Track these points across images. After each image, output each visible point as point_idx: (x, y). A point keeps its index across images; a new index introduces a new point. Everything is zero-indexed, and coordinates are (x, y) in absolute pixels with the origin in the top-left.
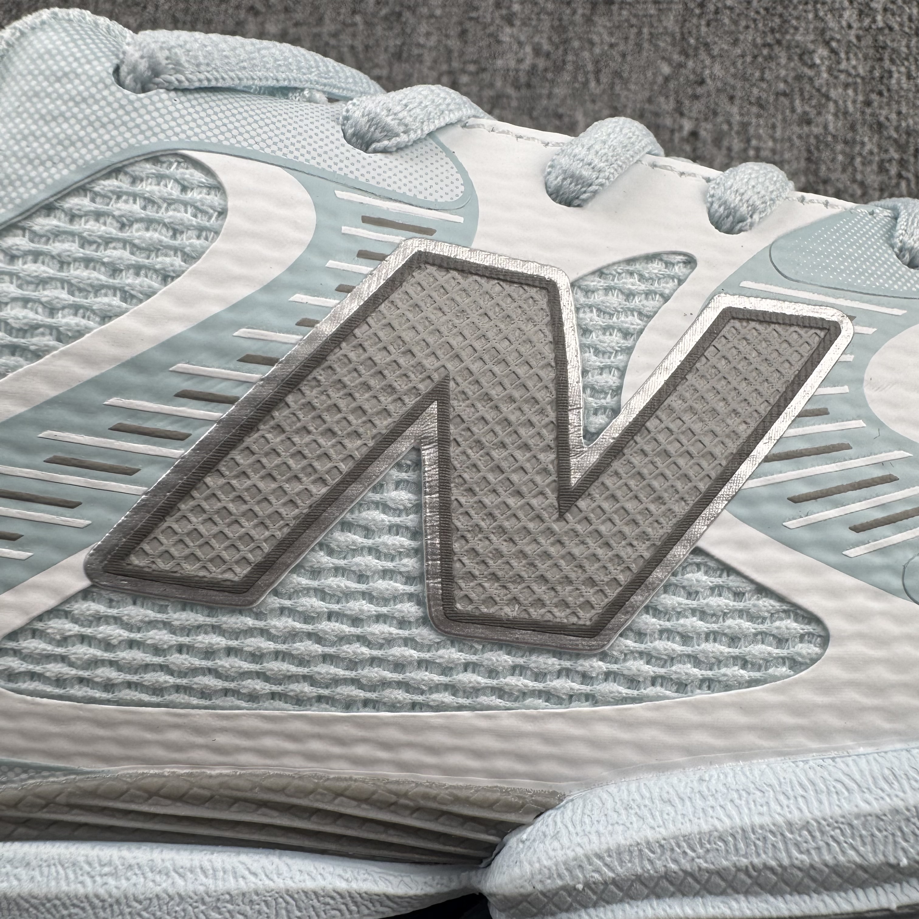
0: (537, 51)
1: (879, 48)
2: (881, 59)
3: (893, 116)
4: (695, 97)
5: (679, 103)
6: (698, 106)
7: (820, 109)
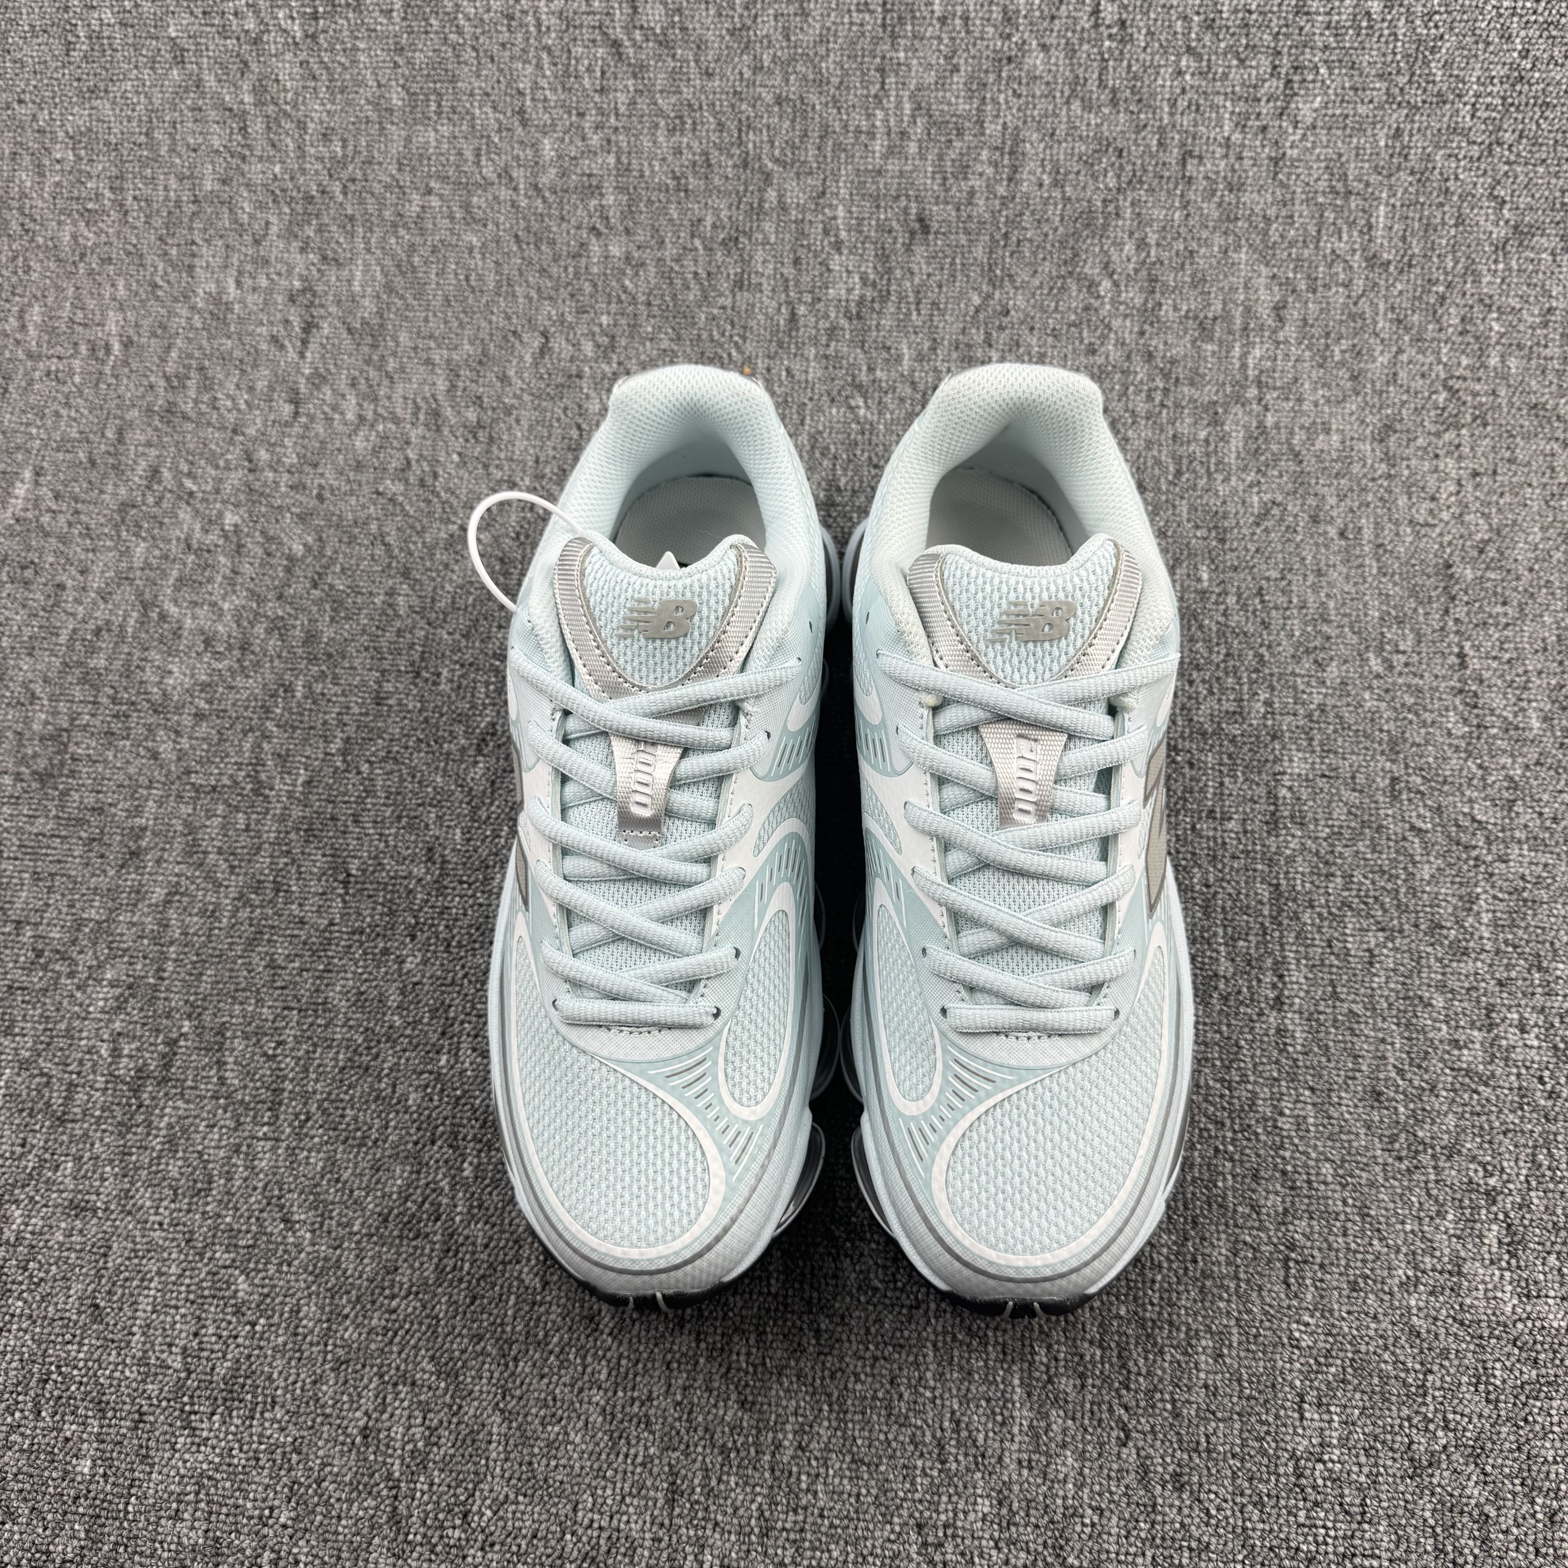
0: (864, 280)
1: (1153, 280)
2: (1153, 292)
3: (1161, 347)
4: (1001, 328)
5: (988, 334)
6: (1004, 337)
7: (1104, 338)
